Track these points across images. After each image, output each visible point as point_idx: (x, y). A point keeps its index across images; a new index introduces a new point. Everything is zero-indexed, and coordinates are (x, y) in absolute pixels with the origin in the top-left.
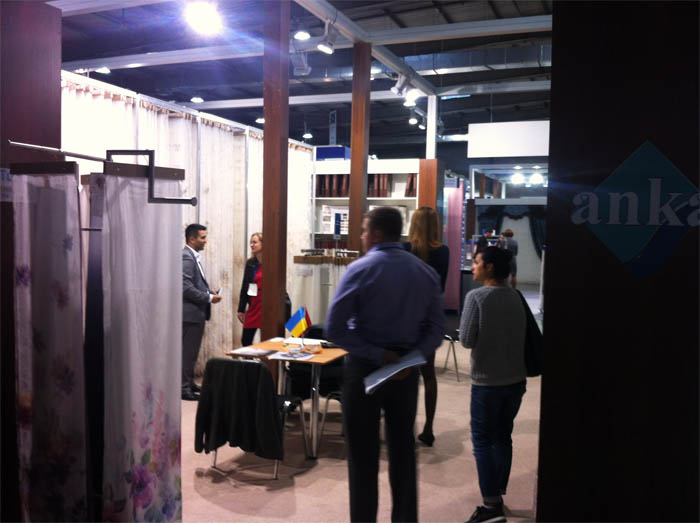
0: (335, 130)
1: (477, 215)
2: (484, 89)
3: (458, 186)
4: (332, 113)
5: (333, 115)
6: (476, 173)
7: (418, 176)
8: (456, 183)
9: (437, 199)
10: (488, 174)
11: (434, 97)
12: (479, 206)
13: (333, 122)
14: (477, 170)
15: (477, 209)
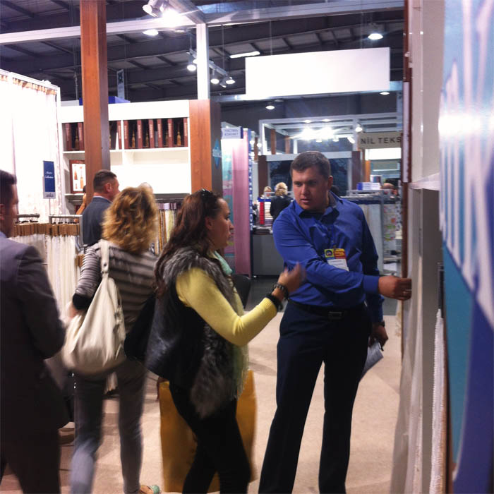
0: (123, 89)
1: (269, 172)
2: (261, 14)
3: (242, 137)
4: (118, 72)
5: (120, 75)
6: (265, 128)
7: (188, 120)
8: (239, 135)
9: (213, 147)
10: (279, 129)
11: (204, 25)
12: (270, 162)
13: (121, 81)
14: (267, 125)
15: (269, 165)
